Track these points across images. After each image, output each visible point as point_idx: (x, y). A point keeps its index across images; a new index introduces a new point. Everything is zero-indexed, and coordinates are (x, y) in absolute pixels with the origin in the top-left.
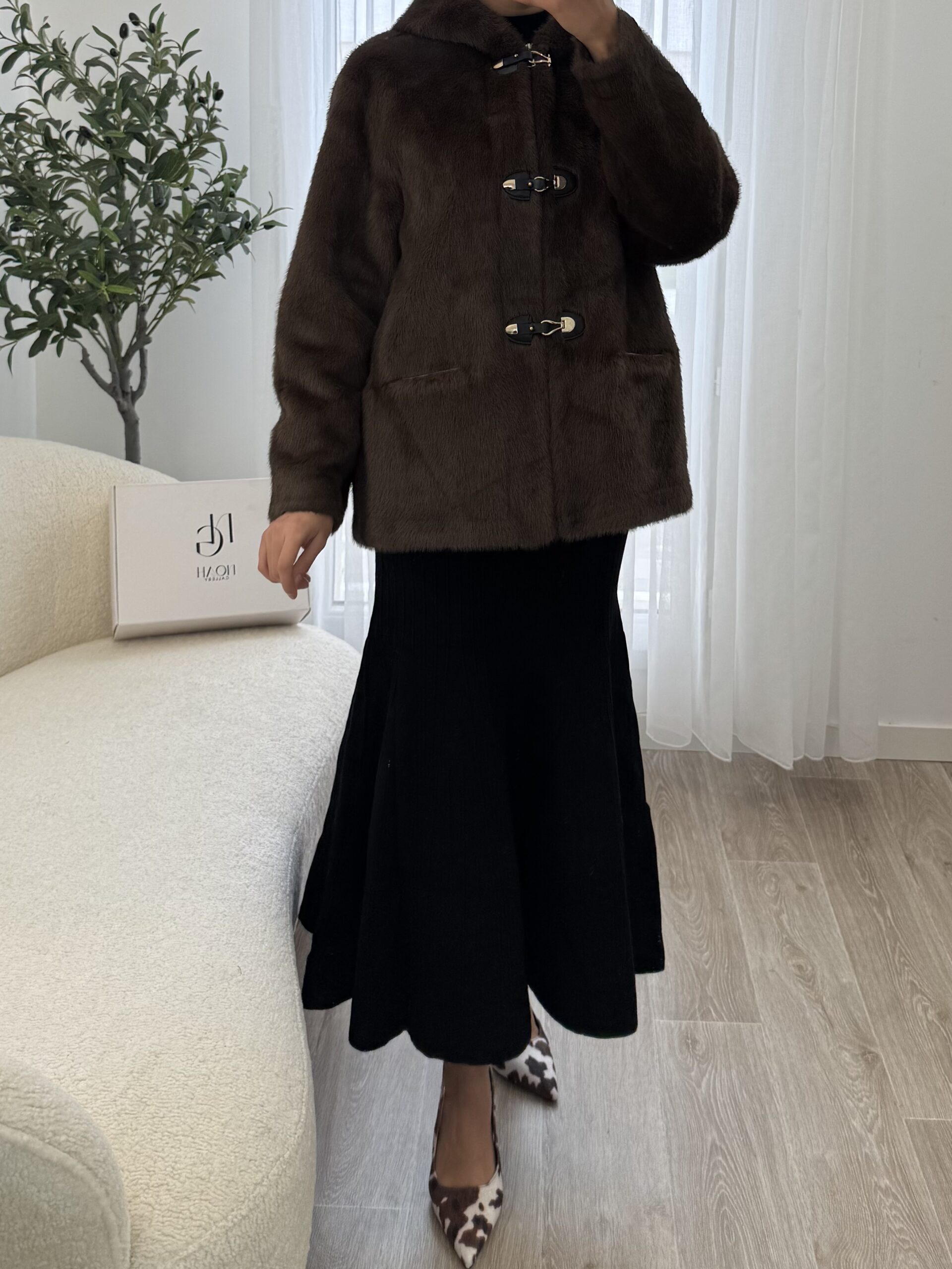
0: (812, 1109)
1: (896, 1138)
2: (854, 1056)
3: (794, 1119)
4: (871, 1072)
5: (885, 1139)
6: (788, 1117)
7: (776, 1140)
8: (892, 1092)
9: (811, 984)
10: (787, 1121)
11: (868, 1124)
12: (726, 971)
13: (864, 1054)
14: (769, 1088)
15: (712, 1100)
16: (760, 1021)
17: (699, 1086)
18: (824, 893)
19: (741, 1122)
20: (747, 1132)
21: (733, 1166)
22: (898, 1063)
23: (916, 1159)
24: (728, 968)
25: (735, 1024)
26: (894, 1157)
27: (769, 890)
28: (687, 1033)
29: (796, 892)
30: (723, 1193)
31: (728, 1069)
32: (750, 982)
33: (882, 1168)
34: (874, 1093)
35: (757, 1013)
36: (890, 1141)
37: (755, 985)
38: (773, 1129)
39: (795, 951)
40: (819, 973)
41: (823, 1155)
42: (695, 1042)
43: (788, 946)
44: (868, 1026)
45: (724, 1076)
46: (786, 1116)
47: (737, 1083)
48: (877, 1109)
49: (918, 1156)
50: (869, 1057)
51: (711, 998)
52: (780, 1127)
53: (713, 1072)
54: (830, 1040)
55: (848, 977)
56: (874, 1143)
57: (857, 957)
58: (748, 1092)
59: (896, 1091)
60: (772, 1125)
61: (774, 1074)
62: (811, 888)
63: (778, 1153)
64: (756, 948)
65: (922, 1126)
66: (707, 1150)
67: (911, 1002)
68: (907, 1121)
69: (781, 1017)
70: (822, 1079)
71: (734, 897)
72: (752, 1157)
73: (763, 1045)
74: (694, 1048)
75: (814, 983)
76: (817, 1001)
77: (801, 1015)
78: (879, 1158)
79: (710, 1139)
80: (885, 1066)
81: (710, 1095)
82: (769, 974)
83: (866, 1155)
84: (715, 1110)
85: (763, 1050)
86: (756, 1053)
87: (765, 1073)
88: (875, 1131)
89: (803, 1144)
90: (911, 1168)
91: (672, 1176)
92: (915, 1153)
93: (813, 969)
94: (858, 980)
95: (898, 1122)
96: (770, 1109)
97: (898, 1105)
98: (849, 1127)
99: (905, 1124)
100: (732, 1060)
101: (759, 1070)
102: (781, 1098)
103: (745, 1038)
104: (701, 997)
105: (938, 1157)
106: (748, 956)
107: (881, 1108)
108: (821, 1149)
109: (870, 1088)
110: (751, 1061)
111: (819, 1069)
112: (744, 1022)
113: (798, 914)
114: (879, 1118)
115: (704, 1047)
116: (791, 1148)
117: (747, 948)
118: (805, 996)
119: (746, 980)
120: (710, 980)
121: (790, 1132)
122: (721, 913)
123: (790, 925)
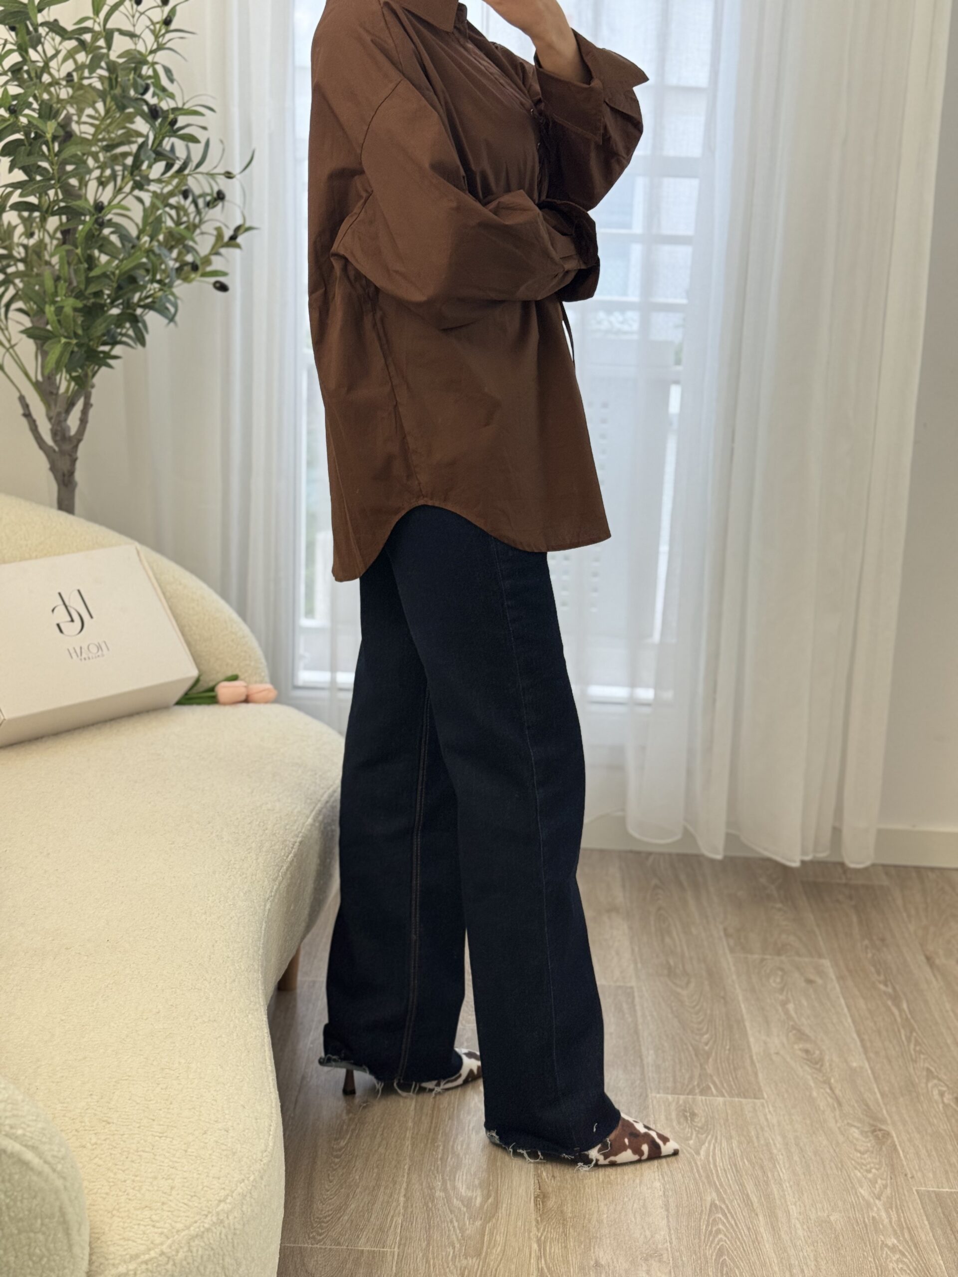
0: (817, 1177)
1: (905, 1205)
2: (862, 1132)
3: (798, 1185)
4: (881, 1149)
5: (894, 1206)
6: (791, 1183)
7: (778, 1201)
8: (903, 1166)
9: (818, 1066)
10: (791, 1187)
11: (876, 1192)
12: (727, 1052)
13: (874, 1131)
14: (772, 1158)
15: (712, 1166)
16: (763, 1098)
17: (698, 1153)
18: (835, 987)
19: (742, 1185)
20: (748, 1195)
21: (733, 1222)
22: (910, 1140)
23: (926, 1223)
24: (729, 1050)
25: (737, 1099)
26: (902, 1219)
27: (774, 982)
28: (685, 1107)
29: (803, 984)
30: (722, 1245)
31: (730, 1138)
32: (752, 1062)
33: (890, 1230)
34: (884, 1165)
35: (760, 1090)
36: (899, 1207)
37: (758, 1065)
38: (776, 1193)
39: (801, 1036)
40: (827, 1058)
41: (828, 1216)
42: (693, 1115)
43: (794, 1032)
44: (879, 1105)
45: (724, 1144)
46: (789, 1183)
47: (738, 1152)
48: (886, 1180)
49: (928, 1220)
50: (880, 1134)
51: (711, 1076)
52: (783, 1191)
53: (713, 1141)
54: (838, 1117)
55: (857, 1061)
56: (881, 1207)
57: (868, 1044)
58: (750, 1161)
59: (907, 1164)
60: (775, 1190)
61: (778, 1145)
62: (819, 981)
63: (780, 1213)
64: (760, 1032)
65: (933, 1195)
66: (706, 1208)
67: (927, 1086)
68: (917, 1191)
69: (786, 1096)
70: (829, 1152)
71: (737, 986)
72: (753, 1215)
73: (767, 1120)
74: (692, 1120)
75: (822, 1066)
76: (824, 1082)
77: (808, 1093)
78: (886, 1221)
79: (709, 1199)
80: (897, 1143)
81: (709, 1162)
82: (774, 1057)
83: (873, 1218)
84: (715, 1175)
85: (765, 1123)
86: (758, 1127)
87: (768, 1145)
88: (884, 1198)
89: (808, 1208)
90: (920, 1230)
91: (669, 1229)
92: (925, 1218)
93: (821, 1054)
94: (869, 1064)
95: (908, 1191)
96: (773, 1175)
97: (909, 1176)
98: (856, 1193)
99: (915, 1193)
100: (733, 1133)
101: (762, 1142)
102: (784, 1166)
103: (747, 1113)
104: (700, 1075)
105: (949, 1221)
106: (752, 1040)
107: (891, 1178)
108: (827, 1212)
109: (880, 1161)
110: (753, 1133)
111: (825, 1142)
112: (745, 1097)
113: (805, 1003)
114: (889, 1189)
115: (703, 1119)
116: (794, 1210)
117: (750, 1032)
118: (812, 1077)
119: (748, 1061)
120: (711, 1060)
121: (794, 1197)
122: (722, 1001)
123: (796, 1013)
